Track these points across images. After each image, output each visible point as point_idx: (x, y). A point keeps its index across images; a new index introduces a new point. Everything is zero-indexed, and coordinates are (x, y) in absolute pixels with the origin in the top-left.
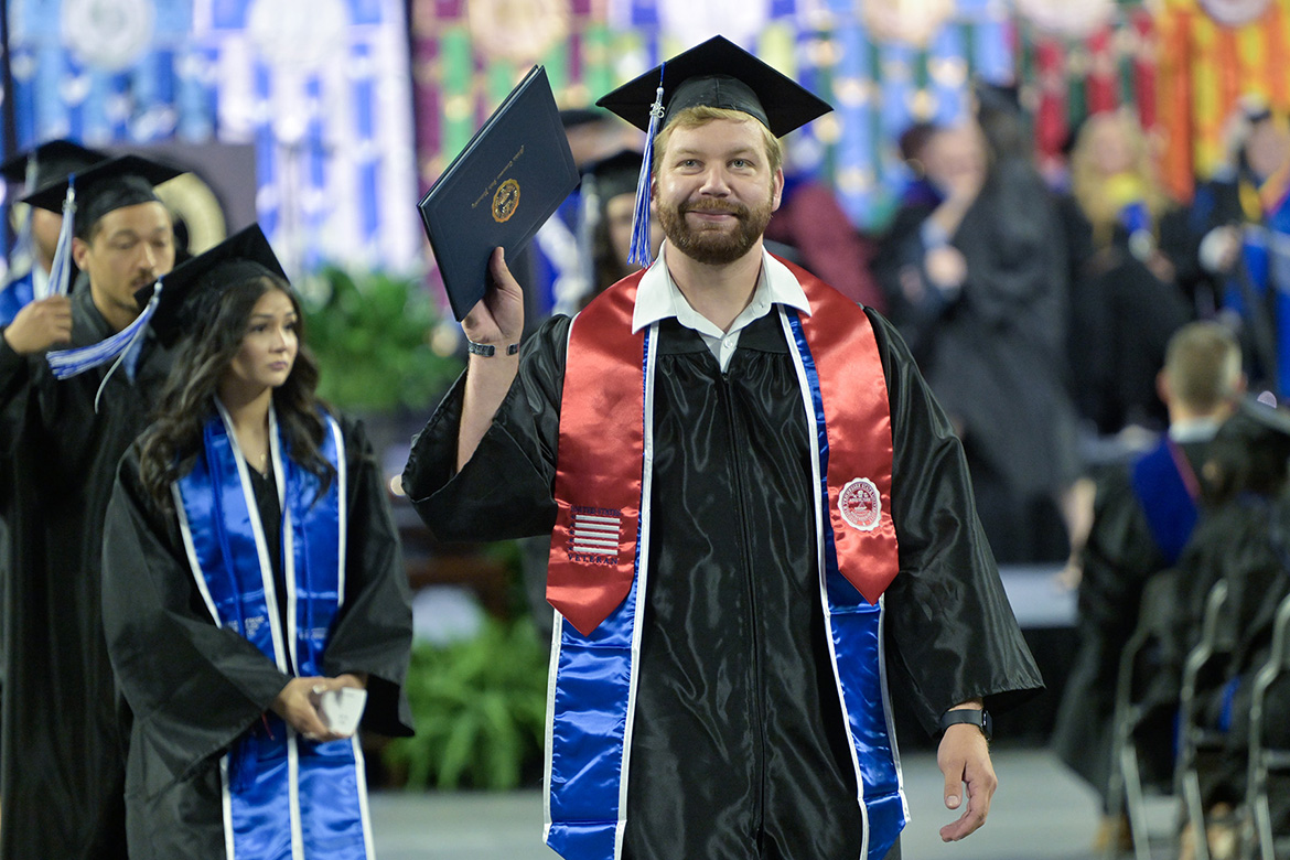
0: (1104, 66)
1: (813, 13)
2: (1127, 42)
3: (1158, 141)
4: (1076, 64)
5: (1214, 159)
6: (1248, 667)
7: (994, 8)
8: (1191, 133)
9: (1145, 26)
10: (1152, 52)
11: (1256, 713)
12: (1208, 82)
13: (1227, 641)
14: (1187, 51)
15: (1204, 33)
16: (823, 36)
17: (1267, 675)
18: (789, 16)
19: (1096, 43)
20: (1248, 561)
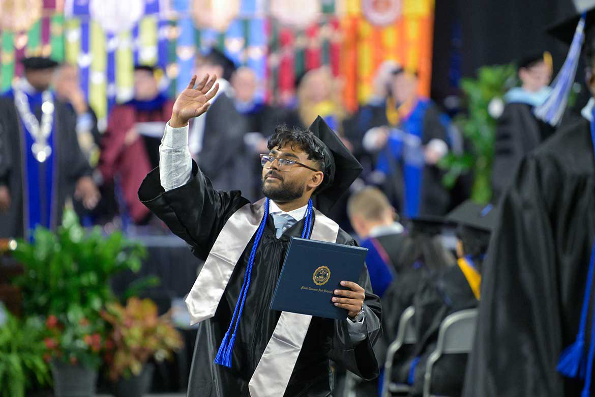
0: (314, 44)
1: (167, 12)
2: (326, 33)
3: (340, 83)
4: (300, 42)
5: (369, 94)
6: (424, 352)
7: (259, 13)
8: (356, 80)
9: (336, 25)
10: (338, 37)
11: (428, 376)
12: (366, 54)
13: (412, 339)
14: (356, 38)
15: (365, 30)
16: (173, 24)
17: (434, 357)
18: (157, 13)
19: (311, 32)
20: (427, 299)
